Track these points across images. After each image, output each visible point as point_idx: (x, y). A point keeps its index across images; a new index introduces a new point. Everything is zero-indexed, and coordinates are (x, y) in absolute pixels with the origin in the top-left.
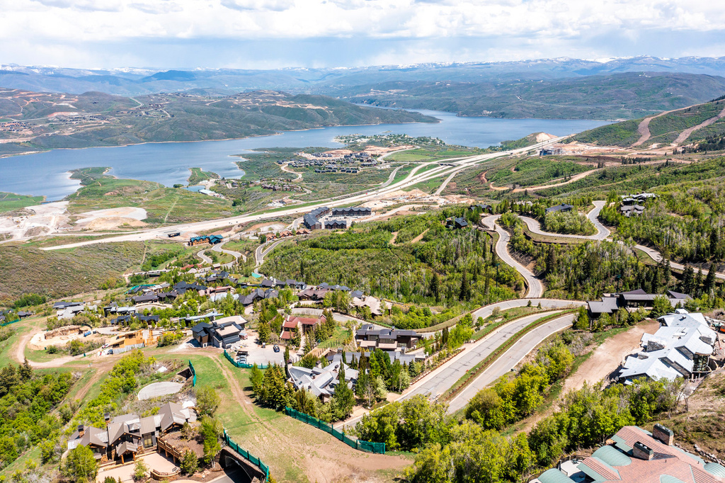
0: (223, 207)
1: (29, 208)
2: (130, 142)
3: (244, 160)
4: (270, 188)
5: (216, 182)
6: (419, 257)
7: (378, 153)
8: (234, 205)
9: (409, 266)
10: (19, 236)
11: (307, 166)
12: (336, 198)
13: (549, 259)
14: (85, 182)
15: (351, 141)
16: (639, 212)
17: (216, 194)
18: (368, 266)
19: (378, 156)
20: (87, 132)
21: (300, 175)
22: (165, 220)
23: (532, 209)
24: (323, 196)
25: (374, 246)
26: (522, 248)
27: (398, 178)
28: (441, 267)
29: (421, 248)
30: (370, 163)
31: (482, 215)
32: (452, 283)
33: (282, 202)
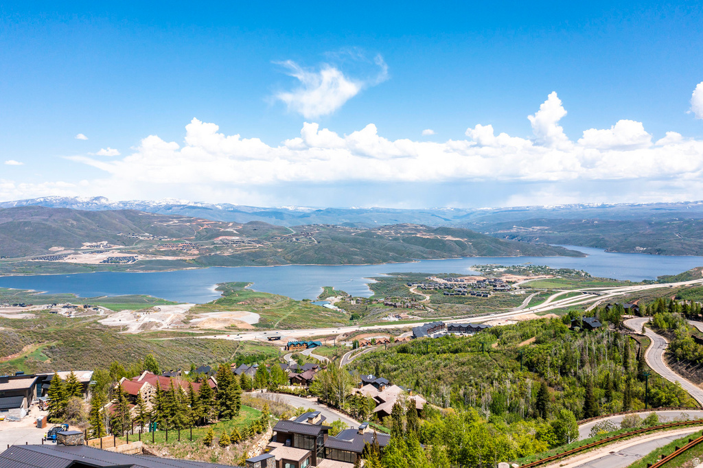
0: (339, 320)
1: (157, 307)
2: (277, 263)
3: (376, 282)
4: (391, 305)
5: (342, 299)
6: (527, 364)
7: (513, 280)
8: (351, 319)
9: (510, 375)
10: (134, 329)
11: (436, 289)
12: (458, 317)
14: (226, 294)
15: (487, 270)
17: (338, 310)
18: (456, 373)
19: (514, 283)
20: (243, 253)
21: (428, 297)
22: (276, 325)
24: (444, 314)
25: (469, 349)
26: (690, 356)
27: (533, 303)
28: (558, 379)
29: (531, 352)
30: (503, 288)
31: (625, 316)
32: (571, 401)
33: (399, 317)
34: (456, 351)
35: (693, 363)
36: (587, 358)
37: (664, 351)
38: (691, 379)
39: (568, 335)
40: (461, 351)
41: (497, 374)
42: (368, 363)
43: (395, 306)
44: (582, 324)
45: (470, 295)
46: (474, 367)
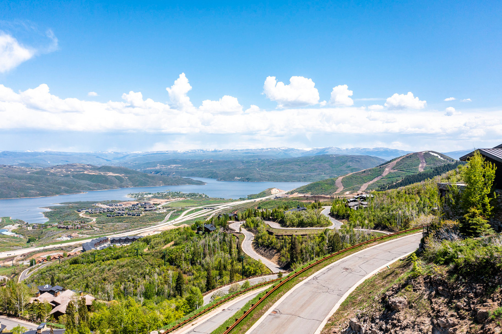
0: (17, 244)
3: (50, 210)
4: (64, 228)
5: (19, 226)
6: (168, 261)
7: (158, 203)
8: (28, 242)
9: (157, 270)
11: (101, 213)
12: (118, 232)
13: (293, 248)
15: (139, 197)
16: (364, 206)
17: (16, 235)
18: (118, 274)
19: (159, 205)
21: (94, 219)
23: (272, 215)
24: (107, 231)
25: (127, 255)
26: (266, 243)
27: (171, 218)
28: (189, 268)
29: (171, 252)
30: (151, 209)
31: (230, 222)
32: (198, 282)
33: (70, 236)
34: (117, 258)
35: (268, 247)
36: (207, 252)
37: (252, 242)
38: (267, 257)
39: (195, 237)
40: (121, 257)
41: (148, 270)
42: (44, 275)
43: (67, 228)
44: (203, 229)
45: (127, 216)
46: (131, 267)
